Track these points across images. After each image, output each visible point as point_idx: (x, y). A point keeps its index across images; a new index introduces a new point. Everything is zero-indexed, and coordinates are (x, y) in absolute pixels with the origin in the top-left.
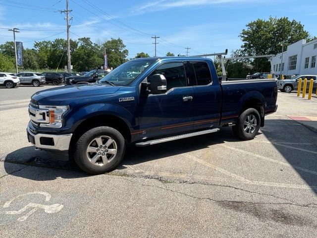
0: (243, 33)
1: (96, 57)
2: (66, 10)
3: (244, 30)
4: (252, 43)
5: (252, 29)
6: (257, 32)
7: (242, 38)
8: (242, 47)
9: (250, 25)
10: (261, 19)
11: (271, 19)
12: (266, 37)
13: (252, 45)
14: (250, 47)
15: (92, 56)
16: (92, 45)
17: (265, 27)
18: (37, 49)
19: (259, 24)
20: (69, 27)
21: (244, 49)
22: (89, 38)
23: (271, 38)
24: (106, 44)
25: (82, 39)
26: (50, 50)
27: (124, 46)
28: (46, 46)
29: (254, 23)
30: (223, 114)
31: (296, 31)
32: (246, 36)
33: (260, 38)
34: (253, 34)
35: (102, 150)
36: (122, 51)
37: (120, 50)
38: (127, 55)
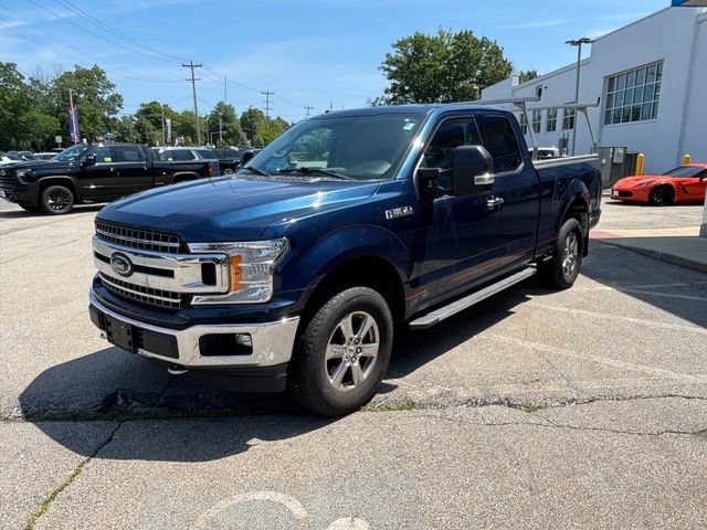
0: (387, 63)
1: (35, 113)
3: (388, 55)
4: (407, 84)
5: (405, 54)
6: (417, 60)
7: (386, 73)
8: (386, 92)
9: (401, 45)
10: (421, 33)
11: (441, 33)
12: (435, 71)
13: (407, 88)
14: (403, 92)
15: (26, 110)
16: (23, 81)
17: (432, 51)
19: (419, 43)
21: (391, 96)
23: (444, 73)
24: (61, 79)
27: (110, 86)
29: (411, 40)
31: (490, 59)
32: (394, 68)
33: (422, 72)
34: (408, 64)
35: (351, 350)
36: (106, 97)
37: (100, 96)
38: (119, 106)
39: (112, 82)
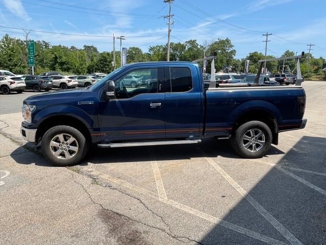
2: (169, 15)
18: (152, 53)
20: (170, 31)
22: (195, 40)
24: (212, 45)
25: (189, 42)
26: (161, 54)
27: (232, 46)
28: (159, 50)
30: (206, 124)
35: (64, 146)
36: (229, 51)
37: (227, 51)
38: (234, 55)
39: (233, 45)
